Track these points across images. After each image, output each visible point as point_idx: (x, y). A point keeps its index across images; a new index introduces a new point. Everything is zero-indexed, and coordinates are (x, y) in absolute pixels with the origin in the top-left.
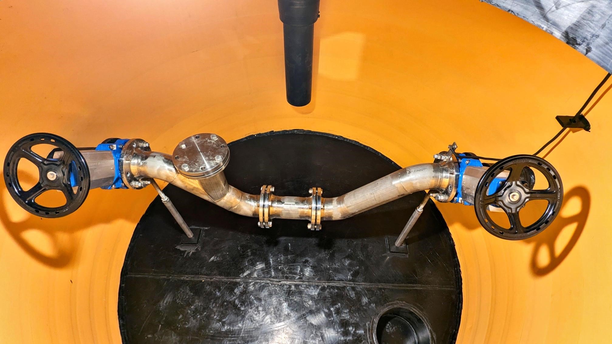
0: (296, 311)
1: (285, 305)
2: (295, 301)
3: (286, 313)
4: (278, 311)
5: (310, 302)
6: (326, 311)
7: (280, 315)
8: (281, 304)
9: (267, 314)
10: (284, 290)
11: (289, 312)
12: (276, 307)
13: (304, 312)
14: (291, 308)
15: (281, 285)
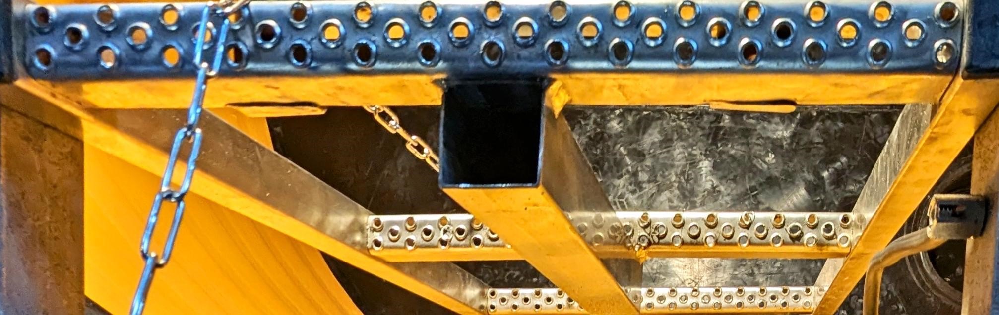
0: (734, 180)
1: (706, 165)
2: (732, 156)
3: (708, 186)
4: (687, 181)
5: (771, 158)
6: (810, 177)
7: (693, 193)
8: (694, 164)
9: (660, 191)
10: (703, 129)
11: (716, 183)
12: (683, 173)
13: (753, 184)
14: (720, 174)
15: (693, 115)
